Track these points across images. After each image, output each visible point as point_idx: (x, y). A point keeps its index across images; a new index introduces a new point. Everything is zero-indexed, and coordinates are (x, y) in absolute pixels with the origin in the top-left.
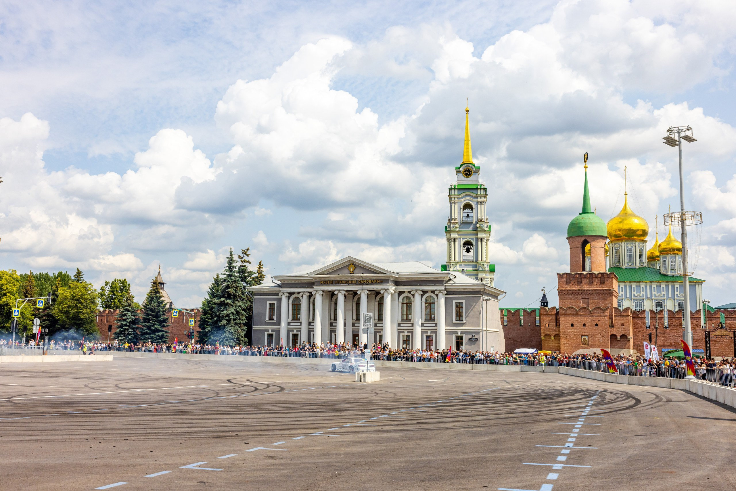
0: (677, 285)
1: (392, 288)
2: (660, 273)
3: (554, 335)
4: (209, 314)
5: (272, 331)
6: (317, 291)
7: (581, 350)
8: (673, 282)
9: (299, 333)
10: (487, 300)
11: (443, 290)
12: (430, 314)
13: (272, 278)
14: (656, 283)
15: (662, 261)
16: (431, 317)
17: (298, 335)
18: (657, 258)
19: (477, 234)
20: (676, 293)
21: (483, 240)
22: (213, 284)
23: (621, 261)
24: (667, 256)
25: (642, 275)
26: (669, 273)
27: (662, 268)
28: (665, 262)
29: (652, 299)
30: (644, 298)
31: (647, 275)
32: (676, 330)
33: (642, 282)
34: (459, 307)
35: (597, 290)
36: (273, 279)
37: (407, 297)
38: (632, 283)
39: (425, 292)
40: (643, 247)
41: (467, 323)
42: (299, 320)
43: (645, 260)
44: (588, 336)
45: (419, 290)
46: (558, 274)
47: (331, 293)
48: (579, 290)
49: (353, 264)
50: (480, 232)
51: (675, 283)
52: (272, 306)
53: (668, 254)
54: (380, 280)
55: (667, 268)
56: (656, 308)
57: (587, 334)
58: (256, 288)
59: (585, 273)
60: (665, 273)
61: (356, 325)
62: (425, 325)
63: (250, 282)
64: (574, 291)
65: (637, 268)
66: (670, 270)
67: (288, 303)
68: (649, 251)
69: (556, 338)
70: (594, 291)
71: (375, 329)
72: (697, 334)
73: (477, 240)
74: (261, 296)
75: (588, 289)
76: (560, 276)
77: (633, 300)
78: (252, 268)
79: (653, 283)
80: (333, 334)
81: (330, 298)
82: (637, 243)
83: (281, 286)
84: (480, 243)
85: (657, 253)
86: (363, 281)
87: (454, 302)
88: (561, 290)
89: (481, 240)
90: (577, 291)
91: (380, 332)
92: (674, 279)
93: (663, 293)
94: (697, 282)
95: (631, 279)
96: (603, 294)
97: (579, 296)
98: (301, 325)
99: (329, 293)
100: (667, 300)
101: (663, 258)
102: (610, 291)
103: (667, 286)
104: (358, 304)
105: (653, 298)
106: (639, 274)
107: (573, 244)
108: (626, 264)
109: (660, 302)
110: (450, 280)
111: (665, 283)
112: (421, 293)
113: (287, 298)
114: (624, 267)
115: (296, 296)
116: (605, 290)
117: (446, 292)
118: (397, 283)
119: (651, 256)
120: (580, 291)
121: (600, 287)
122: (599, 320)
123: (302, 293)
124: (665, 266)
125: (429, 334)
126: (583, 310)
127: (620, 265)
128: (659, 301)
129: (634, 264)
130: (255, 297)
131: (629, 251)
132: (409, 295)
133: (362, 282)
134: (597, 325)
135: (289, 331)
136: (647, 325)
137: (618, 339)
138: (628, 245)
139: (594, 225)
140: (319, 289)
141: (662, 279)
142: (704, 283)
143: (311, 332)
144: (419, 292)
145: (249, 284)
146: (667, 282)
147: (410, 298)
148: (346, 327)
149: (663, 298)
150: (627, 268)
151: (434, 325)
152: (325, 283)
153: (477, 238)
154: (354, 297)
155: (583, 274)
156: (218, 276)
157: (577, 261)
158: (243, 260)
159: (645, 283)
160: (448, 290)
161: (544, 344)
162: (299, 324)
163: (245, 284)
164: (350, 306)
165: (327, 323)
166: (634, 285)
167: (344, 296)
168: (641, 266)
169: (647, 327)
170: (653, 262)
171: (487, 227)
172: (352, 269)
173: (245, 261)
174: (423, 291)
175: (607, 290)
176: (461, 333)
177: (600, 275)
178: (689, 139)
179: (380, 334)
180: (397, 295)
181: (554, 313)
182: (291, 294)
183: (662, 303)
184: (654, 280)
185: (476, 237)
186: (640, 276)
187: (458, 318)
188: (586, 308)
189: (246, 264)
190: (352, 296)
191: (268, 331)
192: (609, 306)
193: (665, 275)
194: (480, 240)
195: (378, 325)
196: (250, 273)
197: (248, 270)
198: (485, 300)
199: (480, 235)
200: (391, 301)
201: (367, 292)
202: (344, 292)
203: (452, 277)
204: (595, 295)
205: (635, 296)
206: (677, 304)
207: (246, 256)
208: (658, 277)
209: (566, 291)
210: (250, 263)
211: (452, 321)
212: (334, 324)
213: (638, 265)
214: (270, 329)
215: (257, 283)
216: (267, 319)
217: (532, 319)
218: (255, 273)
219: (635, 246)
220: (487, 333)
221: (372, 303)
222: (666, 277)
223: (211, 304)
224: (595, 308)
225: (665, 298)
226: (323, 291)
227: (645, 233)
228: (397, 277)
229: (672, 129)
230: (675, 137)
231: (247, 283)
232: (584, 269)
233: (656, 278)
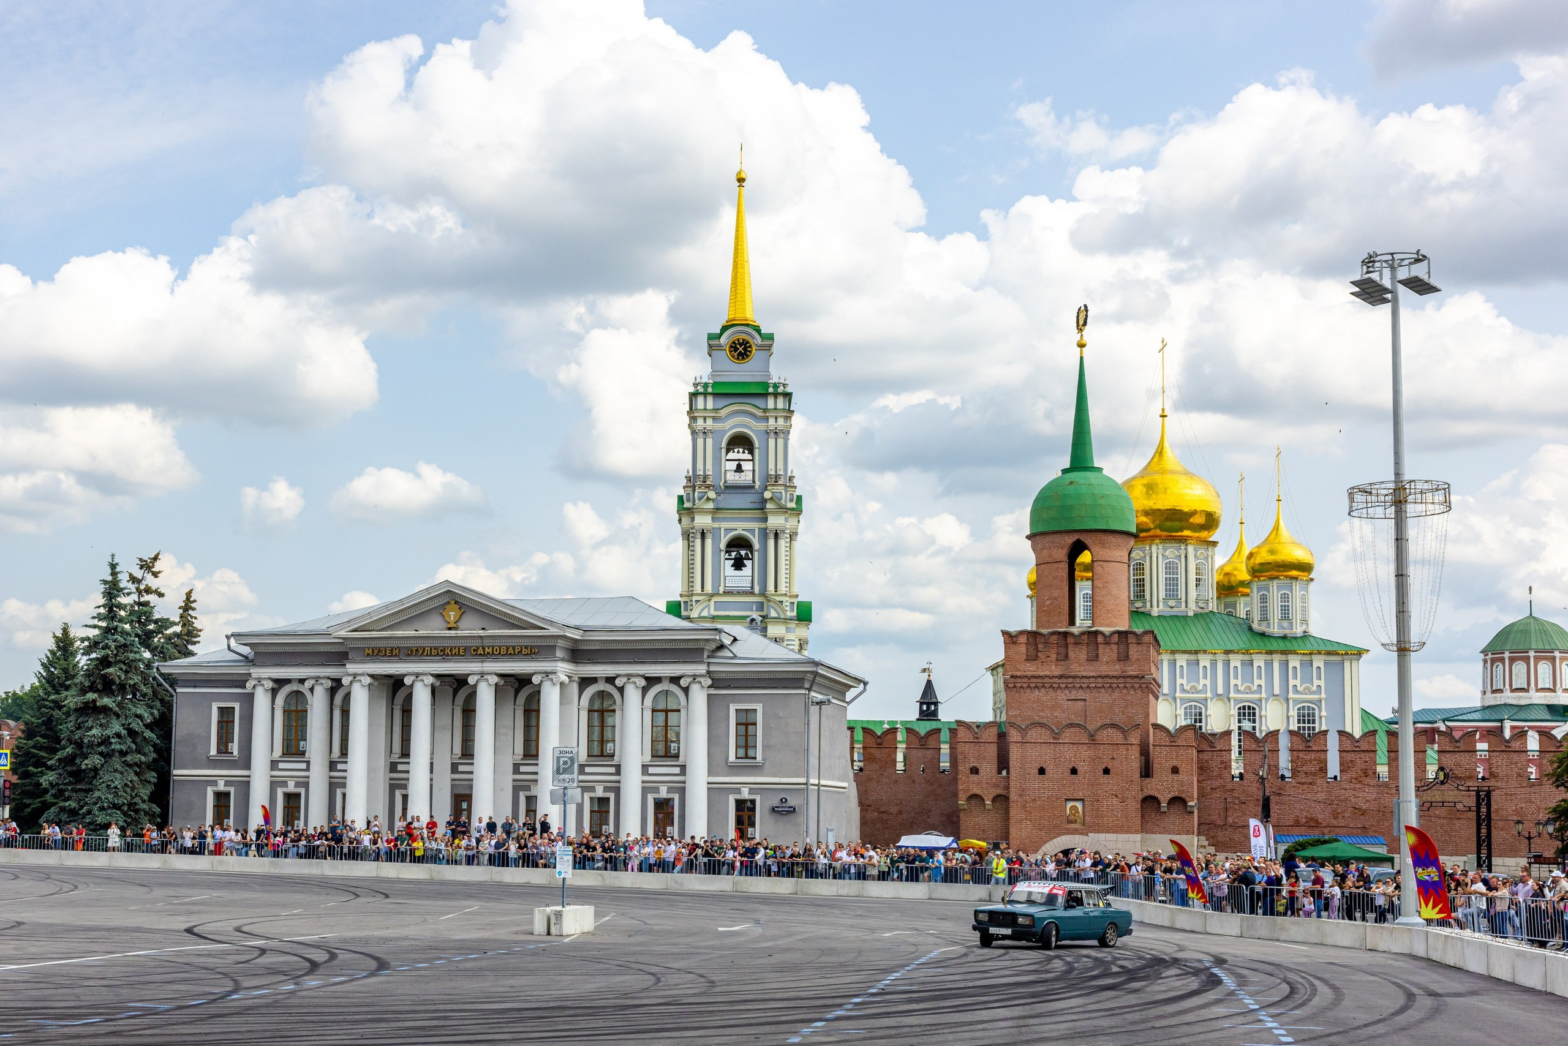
0: (1294, 662)
1: (563, 669)
2: (1250, 629)
3: (991, 797)
4: (43, 736)
5: (227, 784)
6: (355, 675)
7: (1063, 837)
8: (1284, 652)
9: (302, 791)
10: (820, 703)
11: (701, 676)
12: (666, 740)
13: (228, 637)
14: (1241, 657)
15: (1256, 596)
16: (667, 748)
17: (298, 795)
18: (1241, 589)
19: (765, 520)
20: (1292, 682)
21: (781, 535)
22: (53, 652)
23: (1148, 597)
24: (1270, 582)
25: (1202, 633)
26: (1275, 629)
27: (1256, 616)
28: (1264, 599)
29: (1229, 699)
30: (1209, 695)
31: (1216, 634)
32: (1310, 784)
33: (1205, 652)
34: (746, 724)
35: (1107, 676)
36: (233, 642)
37: (602, 695)
38: (1177, 656)
39: (651, 681)
40: (1206, 558)
41: (767, 766)
42: (303, 753)
43: (1212, 593)
44: (1082, 800)
45: (638, 675)
46: (1005, 633)
47: (391, 681)
48: (1061, 677)
49: (456, 602)
50: (774, 512)
51: (1290, 657)
52: (226, 714)
53: (1272, 578)
54: (532, 647)
55: (1270, 616)
56: (1239, 721)
57: (1080, 795)
58: (177, 666)
59: (1075, 630)
60: (1263, 628)
61: (461, 768)
62: (651, 770)
63: (162, 648)
64: (1047, 680)
65: (1191, 614)
66: (1276, 620)
67: (273, 709)
68: (1222, 568)
69: (997, 804)
70: (1100, 680)
71: (514, 780)
72: (1365, 795)
73: (764, 534)
74: (195, 687)
75: (1084, 674)
76: (1010, 638)
77: (1178, 701)
78: (166, 608)
79: (1231, 656)
80: (398, 795)
81: (391, 695)
82: (1191, 549)
83: (252, 661)
84: (771, 542)
85: (1245, 576)
86: (484, 649)
87: (733, 708)
88: (1012, 677)
89: (776, 536)
90: (1056, 680)
91: (528, 788)
92: (1288, 646)
93: (1257, 682)
94: (1347, 654)
95: (1175, 644)
96: (1125, 687)
97: (1059, 691)
98: (308, 769)
99: (386, 681)
100: (1267, 700)
101: (1259, 590)
102: (1143, 681)
103: (1269, 664)
104: (469, 712)
105: (1232, 695)
106: (1194, 631)
107: (1045, 553)
108: (1161, 604)
109: (1249, 707)
110: (722, 647)
111: (1264, 657)
112: (643, 683)
113: (269, 694)
114: (1155, 612)
115: (295, 688)
116: (1131, 677)
117: (709, 682)
118: (577, 653)
119: (1226, 583)
120: (1065, 681)
121: (1116, 669)
122: (1113, 758)
123: (312, 682)
124: (1264, 611)
125: (663, 793)
126: (1072, 729)
127: (1144, 606)
128: (1247, 704)
129: (1183, 604)
130: (179, 690)
131: (1170, 568)
132: (609, 688)
133: (480, 651)
134: (1106, 771)
135: (274, 785)
136: (1235, 772)
137: (1162, 810)
138: (1167, 553)
139: (1102, 502)
140: (359, 671)
141: (1254, 644)
142: (1364, 657)
143: (336, 786)
144: (636, 680)
145: (161, 652)
146: (1270, 653)
147: (610, 695)
148: (434, 776)
149: (1257, 696)
150: (1165, 614)
151: (677, 770)
152: (378, 653)
153: (766, 529)
154: (455, 693)
155: (1072, 634)
156: (65, 631)
157: (1055, 599)
158: (142, 587)
159: (1210, 657)
160: (716, 676)
161: (967, 822)
162: (303, 766)
163: (147, 655)
164: (445, 719)
165: (382, 763)
166: (1182, 660)
167: (429, 690)
168: (1200, 611)
169: (1233, 777)
170: (1230, 599)
171: (791, 500)
172: (452, 615)
173: (148, 591)
174: (647, 679)
175: (1136, 677)
176: (751, 791)
177: (1116, 638)
178: (1420, 286)
179: (528, 794)
180: (575, 687)
181: (991, 735)
182: (280, 683)
183: (1254, 709)
184: (1235, 647)
185: (763, 525)
186: (1197, 636)
187: (742, 752)
188: (1078, 725)
189: (151, 598)
190: (451, 690)
191: (215, 783)
192: (1139, 719)
193: (1263, 635)
194: (772, 536)
195: (523, 769)
196: (164, 623)
197: (156, 616)
198: (817, 703)
199: (775, 521)
200: (561, 704)
201: (496, 679)
202: (430, 680)
203: (727, 641)
204: (1103, 690)
205: (1183, 690)
206: (1293, 713)
207: (149, 577)
208: (1244, 638)
209: (1025, 680)
210: (161, 595)
211: (727, 758)
212: (400, 767)
213: (1192, 606)
214: (222, 777)
215: (179, 652)
216: (213, 751)
217: (929, 753)
218: (174, 624)
219: (1186, 557)
220: (821, 794)
221: (508, 708)
222: (1265, 639)
223: (45, 706)
224: (1104, 727)
225: (1264, 695)
226: (371, 676)
227: (1211, 522)
228: (576, 640)
229: (1377, 259)
230: (1381, 278)
231: (152, 650)
232: (1072, 622)
233: (1241, 643)
